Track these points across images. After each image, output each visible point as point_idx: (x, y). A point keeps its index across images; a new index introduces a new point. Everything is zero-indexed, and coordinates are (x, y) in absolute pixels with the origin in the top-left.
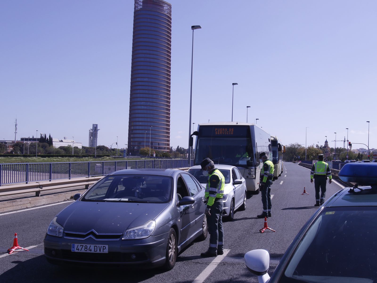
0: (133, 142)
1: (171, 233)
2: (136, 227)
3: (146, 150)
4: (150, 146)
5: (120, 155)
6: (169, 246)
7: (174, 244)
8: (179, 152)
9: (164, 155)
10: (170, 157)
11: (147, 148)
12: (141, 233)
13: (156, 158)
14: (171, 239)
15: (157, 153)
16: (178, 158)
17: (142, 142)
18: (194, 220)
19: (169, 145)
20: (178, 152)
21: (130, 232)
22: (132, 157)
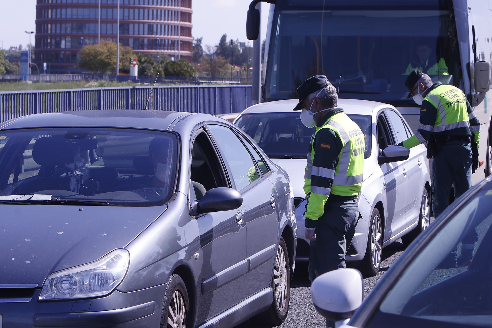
0: (54, 21)
1: (175, 287)
2: (77, 266)
3: (101, 54)
4: (116, 37)
5: (8, 72)
6: (168, 324)
7: (182, 320)
8: (226, 58)
9: (170, 70)
10: (194, 78)
11: (106, 44)
12: (90, 284)
13: (142, 82)
14: (173, 305)
15: (143, 63)
16: (222, 79)
17: (89, 21)
18: (245, 261)
19: (187, 31)
20: (222, 60)
21: (61, 280)
22: (53, 77)
